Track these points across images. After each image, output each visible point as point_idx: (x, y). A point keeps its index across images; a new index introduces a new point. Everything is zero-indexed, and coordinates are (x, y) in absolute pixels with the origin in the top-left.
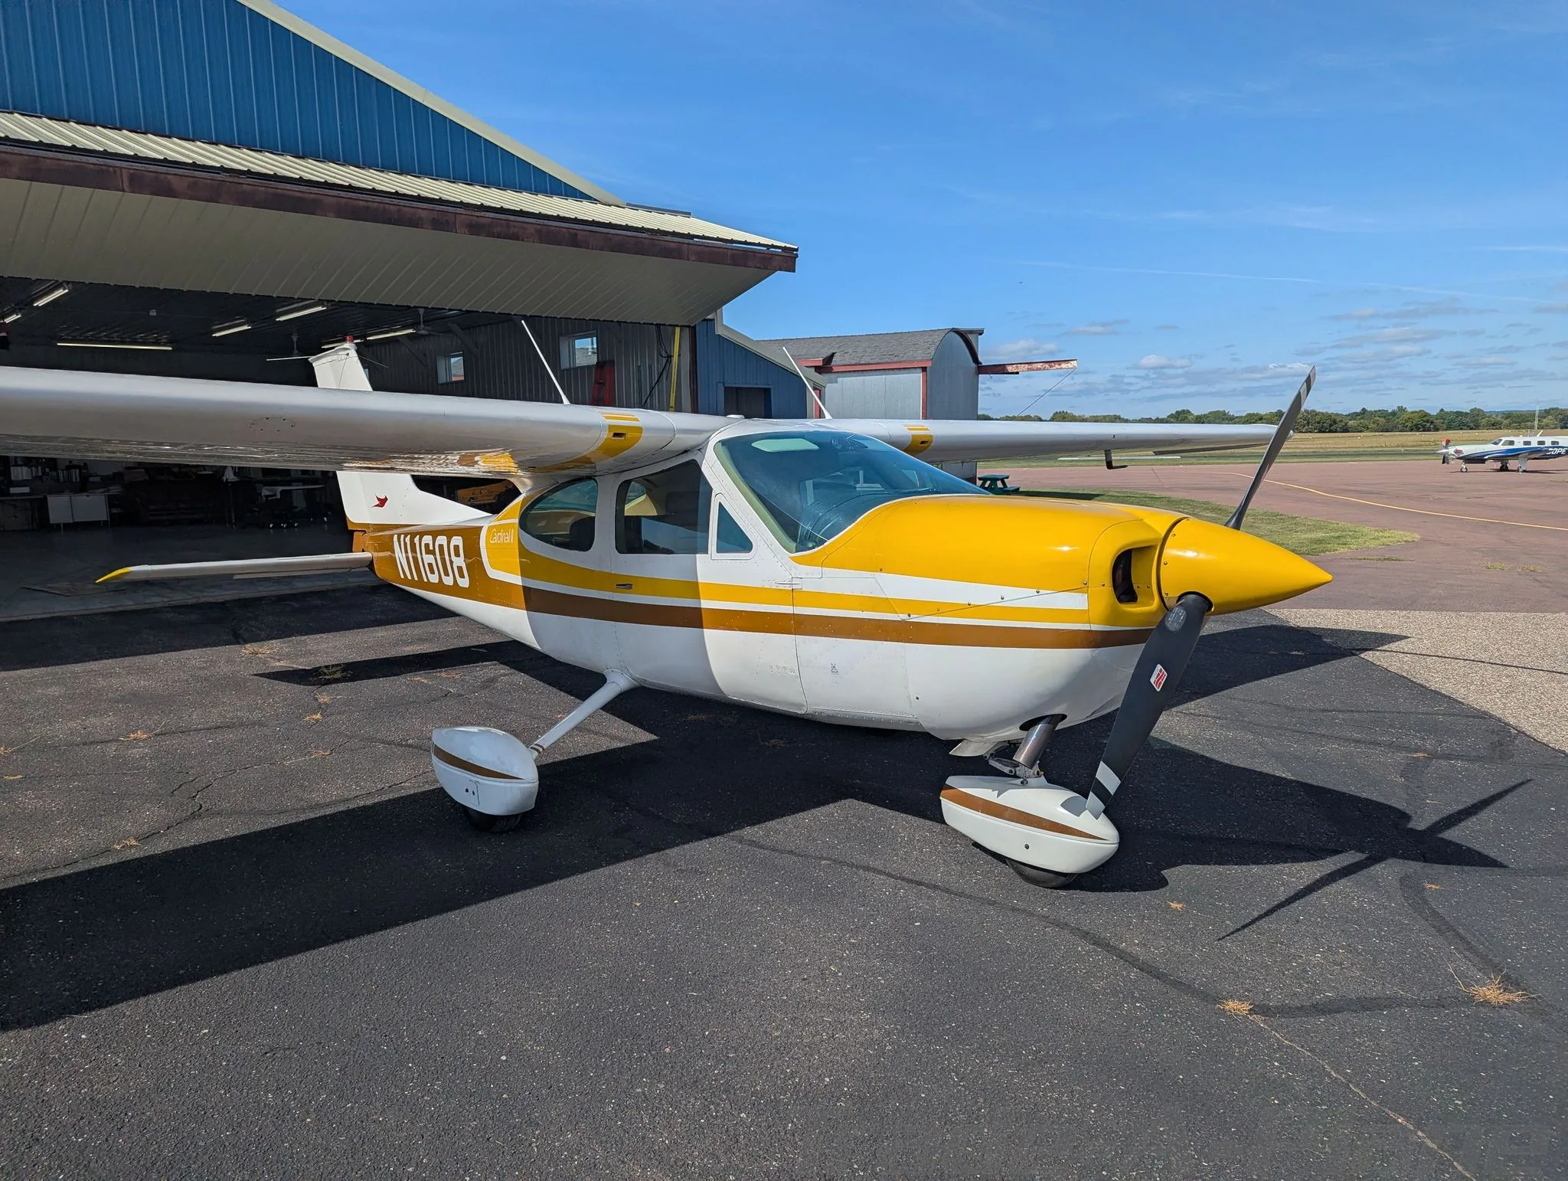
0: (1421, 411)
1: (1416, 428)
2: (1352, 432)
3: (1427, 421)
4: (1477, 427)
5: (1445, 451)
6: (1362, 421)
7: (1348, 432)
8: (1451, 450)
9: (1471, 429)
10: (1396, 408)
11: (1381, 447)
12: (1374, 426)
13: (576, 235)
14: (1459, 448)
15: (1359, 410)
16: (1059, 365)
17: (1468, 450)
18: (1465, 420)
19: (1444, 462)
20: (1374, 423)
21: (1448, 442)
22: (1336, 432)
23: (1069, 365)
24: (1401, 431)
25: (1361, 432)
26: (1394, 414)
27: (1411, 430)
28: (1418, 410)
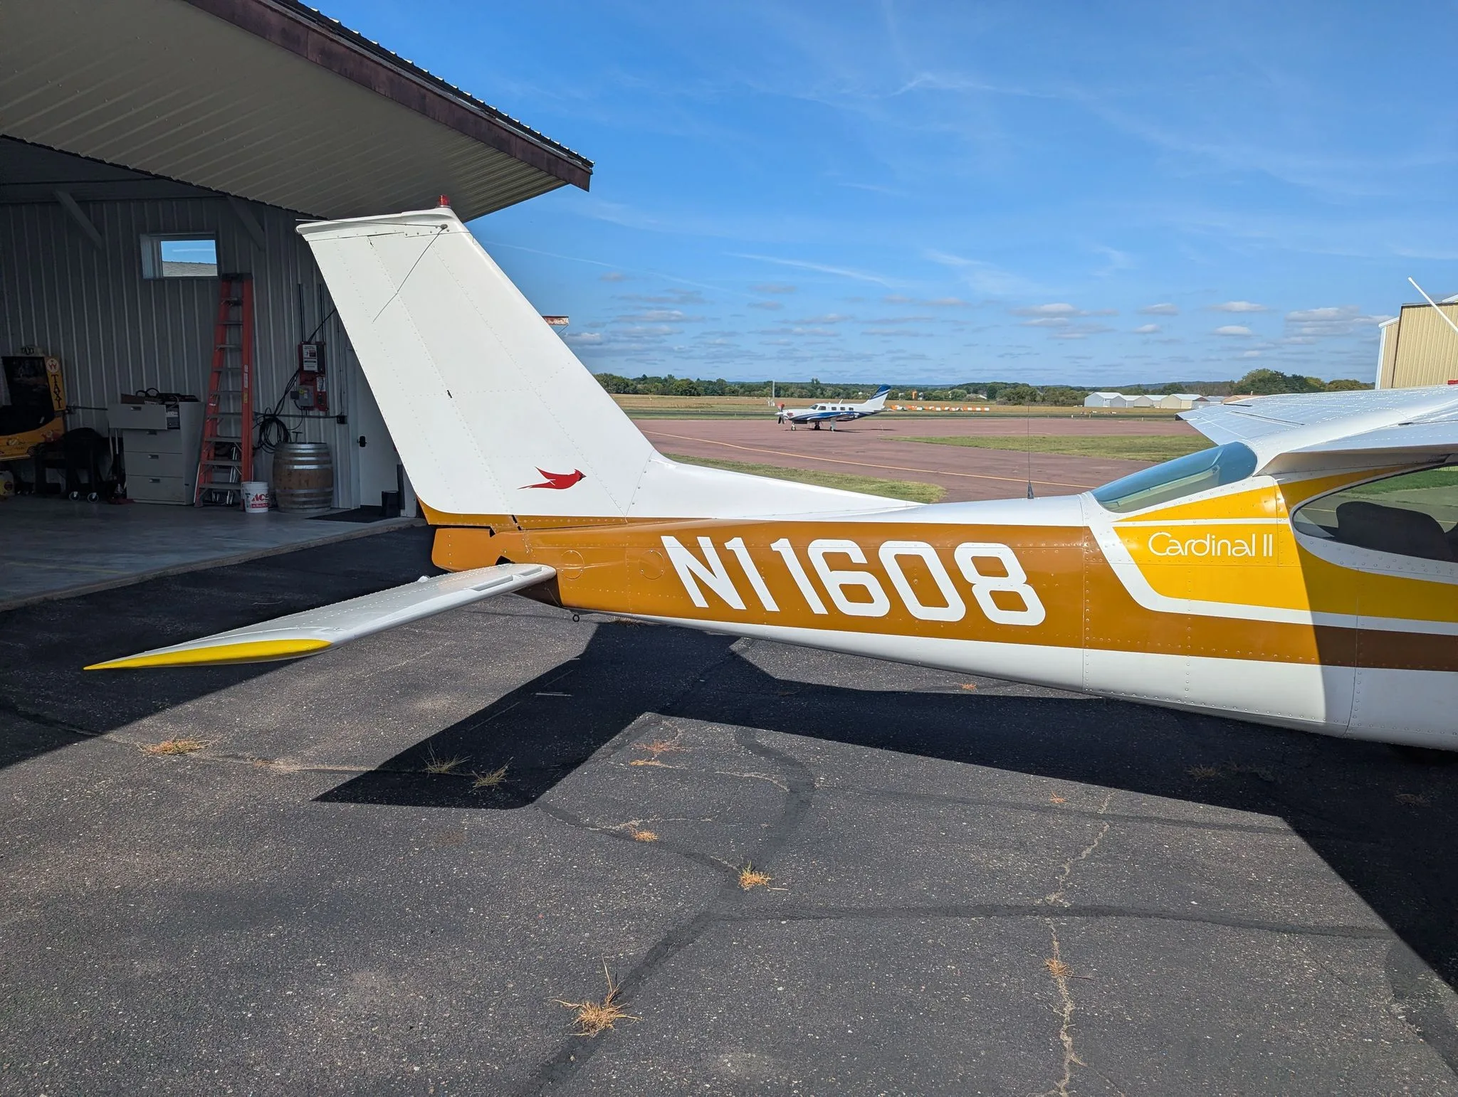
0: (688, 379)
1: (684, 393)
2: (640, 394)
3: (692, 388)
4: (723, 394)
5: (781, 413)
6: (646, 385)
7: (638, 394)
8: (785, 413)
9: (720, 395)
10: (667, 376)
11: (675, 407)
12: (655, 390)
14: (790, 411)
15: (641, 376)
17: (797, 413)
18: (716, 388)
19: (779, 422)
20: (654, 387)
21: (783, 406)
22: (629, 393)
24: (674, 395)
25: (647, 394)
26: (666, 380)
27: (682, 395)
28: (685, 378)
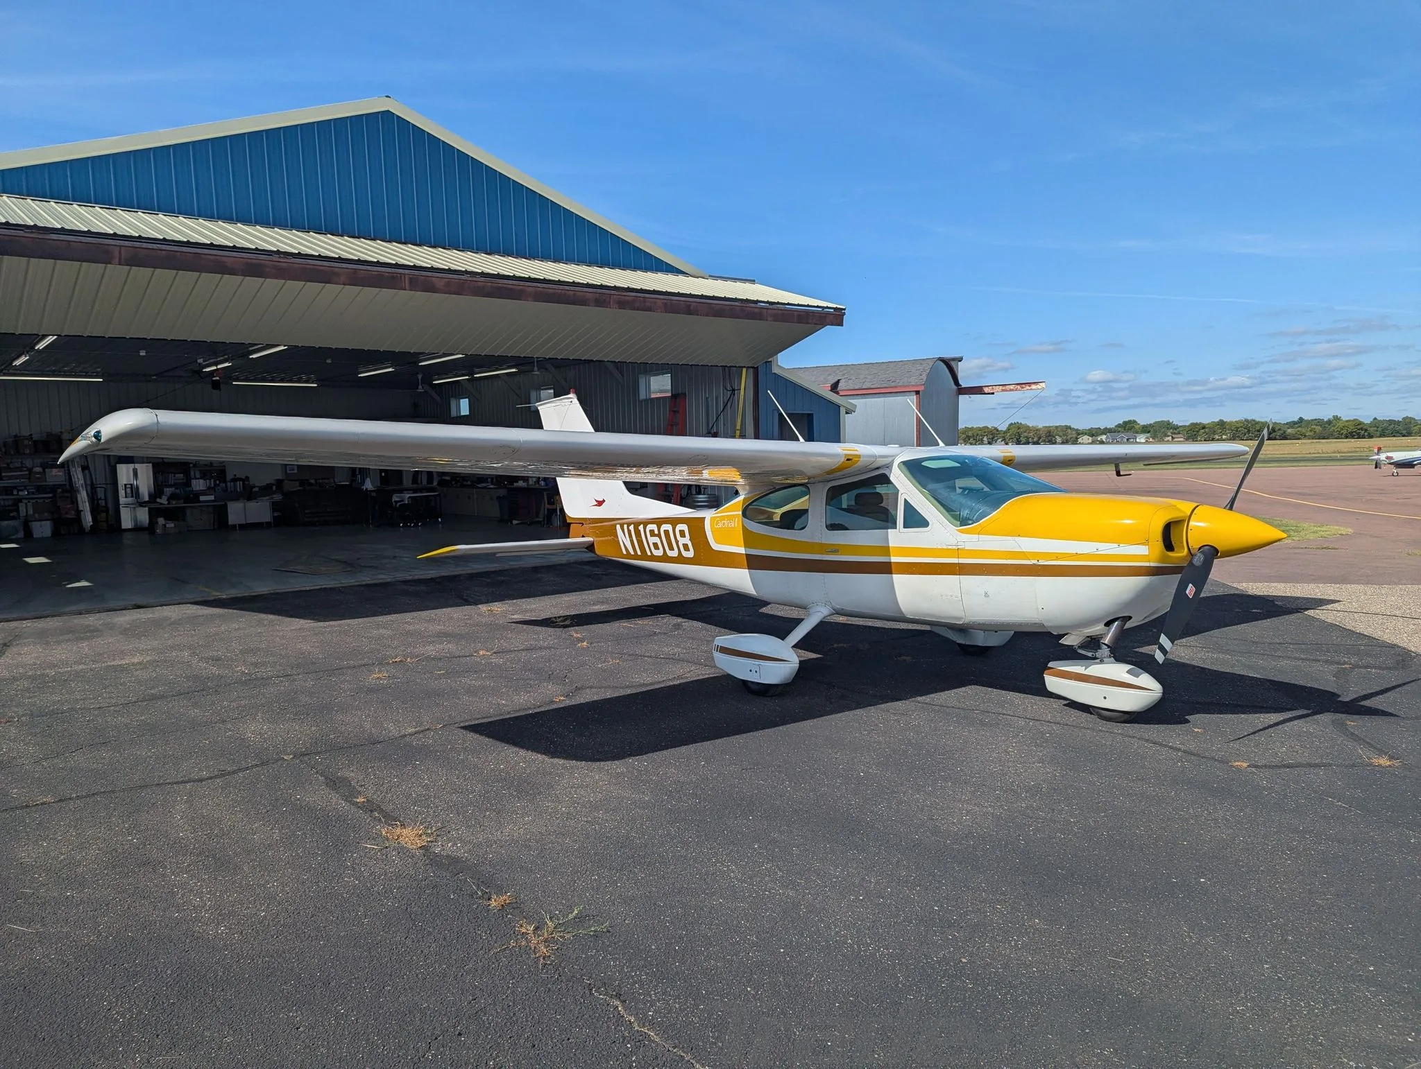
0: (1355, 420)
1: (1350, 435)
2: (1290, 439)
3: (1362, 429)
4: (1409, 434)
5: (1376, 457)
6: (1299, 429)
7: (1286, 439)
8: (1383, 456)
9: (1404, 436)
10: (1331, 417)
11: (1319, 453)
12: (1311, 434)
13: (690, 306)
14: (1389, 454)
15: (1296, 419)
16: (1030, 386)
17: (1398, 456)
18: (1397, 428)
19: (1376, 467)
20: (1311, 431)
21: (1379, 449)
22: (1275, 439)
23: (1038, 387)
24: (1336, 438)
25: (1299, 439)
26: (1329, 422)
27: (1347, 437)
28: (1352, 419)
